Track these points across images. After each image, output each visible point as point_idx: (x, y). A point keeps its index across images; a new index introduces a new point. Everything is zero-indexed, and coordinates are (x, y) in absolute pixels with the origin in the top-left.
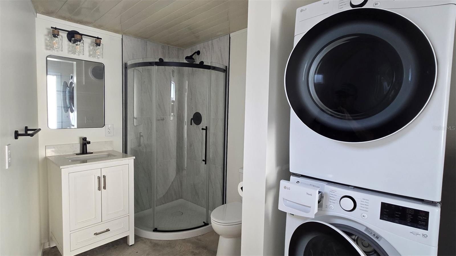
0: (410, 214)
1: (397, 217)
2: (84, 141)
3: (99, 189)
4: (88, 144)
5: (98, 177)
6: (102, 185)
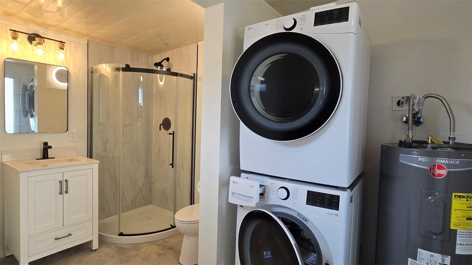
0: (327, 199)
1: (318, 202)
2: (45, 146)
3: (61, 193)
4: (49, 148)
5: (60, 181)
6: (64, 189)
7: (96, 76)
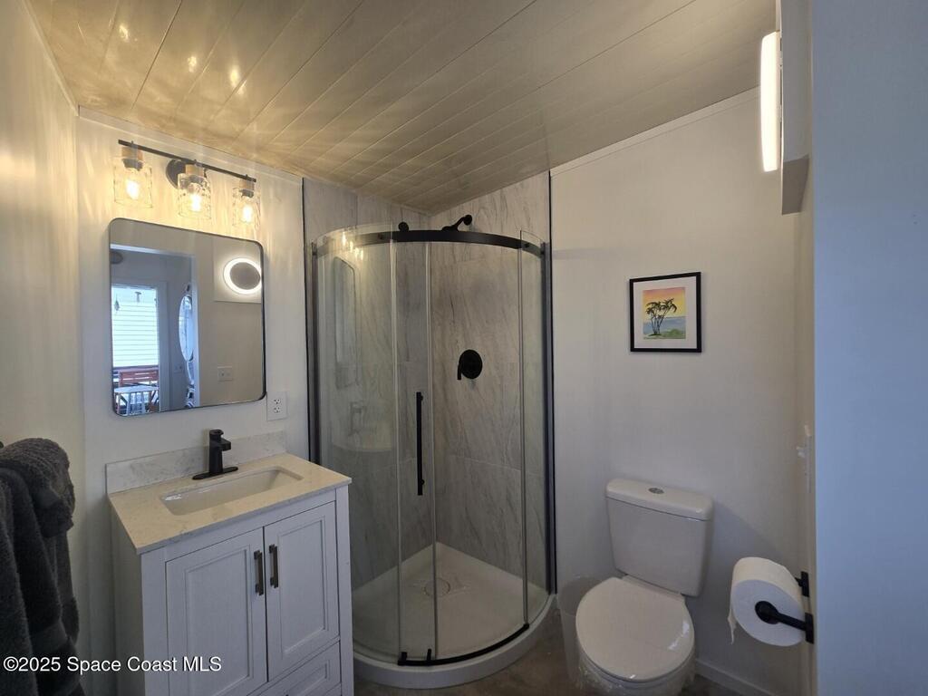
2: (214, 442)
3: (260, 589)
4: (225, 450)
5: (255, 553)
6: (268, 575)
7: (323, 264)
